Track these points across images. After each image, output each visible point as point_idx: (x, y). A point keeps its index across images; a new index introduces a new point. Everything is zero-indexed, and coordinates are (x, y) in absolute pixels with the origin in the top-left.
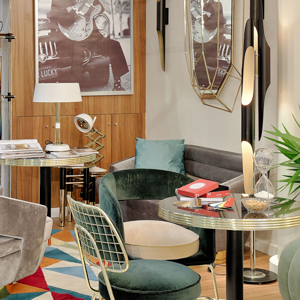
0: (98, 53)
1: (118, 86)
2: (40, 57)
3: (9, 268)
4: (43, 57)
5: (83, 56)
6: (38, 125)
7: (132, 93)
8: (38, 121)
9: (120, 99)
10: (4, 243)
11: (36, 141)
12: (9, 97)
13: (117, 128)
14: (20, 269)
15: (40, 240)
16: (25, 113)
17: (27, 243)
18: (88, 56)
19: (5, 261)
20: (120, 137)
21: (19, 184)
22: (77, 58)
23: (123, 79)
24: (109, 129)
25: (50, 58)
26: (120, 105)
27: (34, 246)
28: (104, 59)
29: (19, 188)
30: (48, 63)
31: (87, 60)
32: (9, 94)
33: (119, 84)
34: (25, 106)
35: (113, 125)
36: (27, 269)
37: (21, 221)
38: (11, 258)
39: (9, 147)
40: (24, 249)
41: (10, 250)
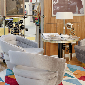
0: (73, 1)
1: (79, 13)
2: (53, 3)
3: (53, 83)
4: (54, 2)
5: (68, 2)
6: (52, 26)
7: (84, 15)
8: (52, 25)
9: (80, 17)
10: (52, 74)
11: (57, 33)
12: (44, 17)
13: (79, 27)
14: (57, 83)
15: (63, 71)
16: (48, 22)
17: (59, 73)
18: (69, 2)
19: (52, 80)
20: (80, 30)
21: (46, 47)
22: (66, 3)
23: (81, 10)
24: (76, 28)
25: (57, 3)
26: (80, 19)
27: (62, 74)
28: (75, 3)
29: (46, 48)
30: (56, 5)
31: (69, 3)
32: (43, 16)
33: (80, 12)
34: (48, 20)
35: (77, 26)
36: (59, 83)
37: (58, 65)
38: (54, 79)
39: (48, 36)
40: (58, 75)
41: (54, 76)
